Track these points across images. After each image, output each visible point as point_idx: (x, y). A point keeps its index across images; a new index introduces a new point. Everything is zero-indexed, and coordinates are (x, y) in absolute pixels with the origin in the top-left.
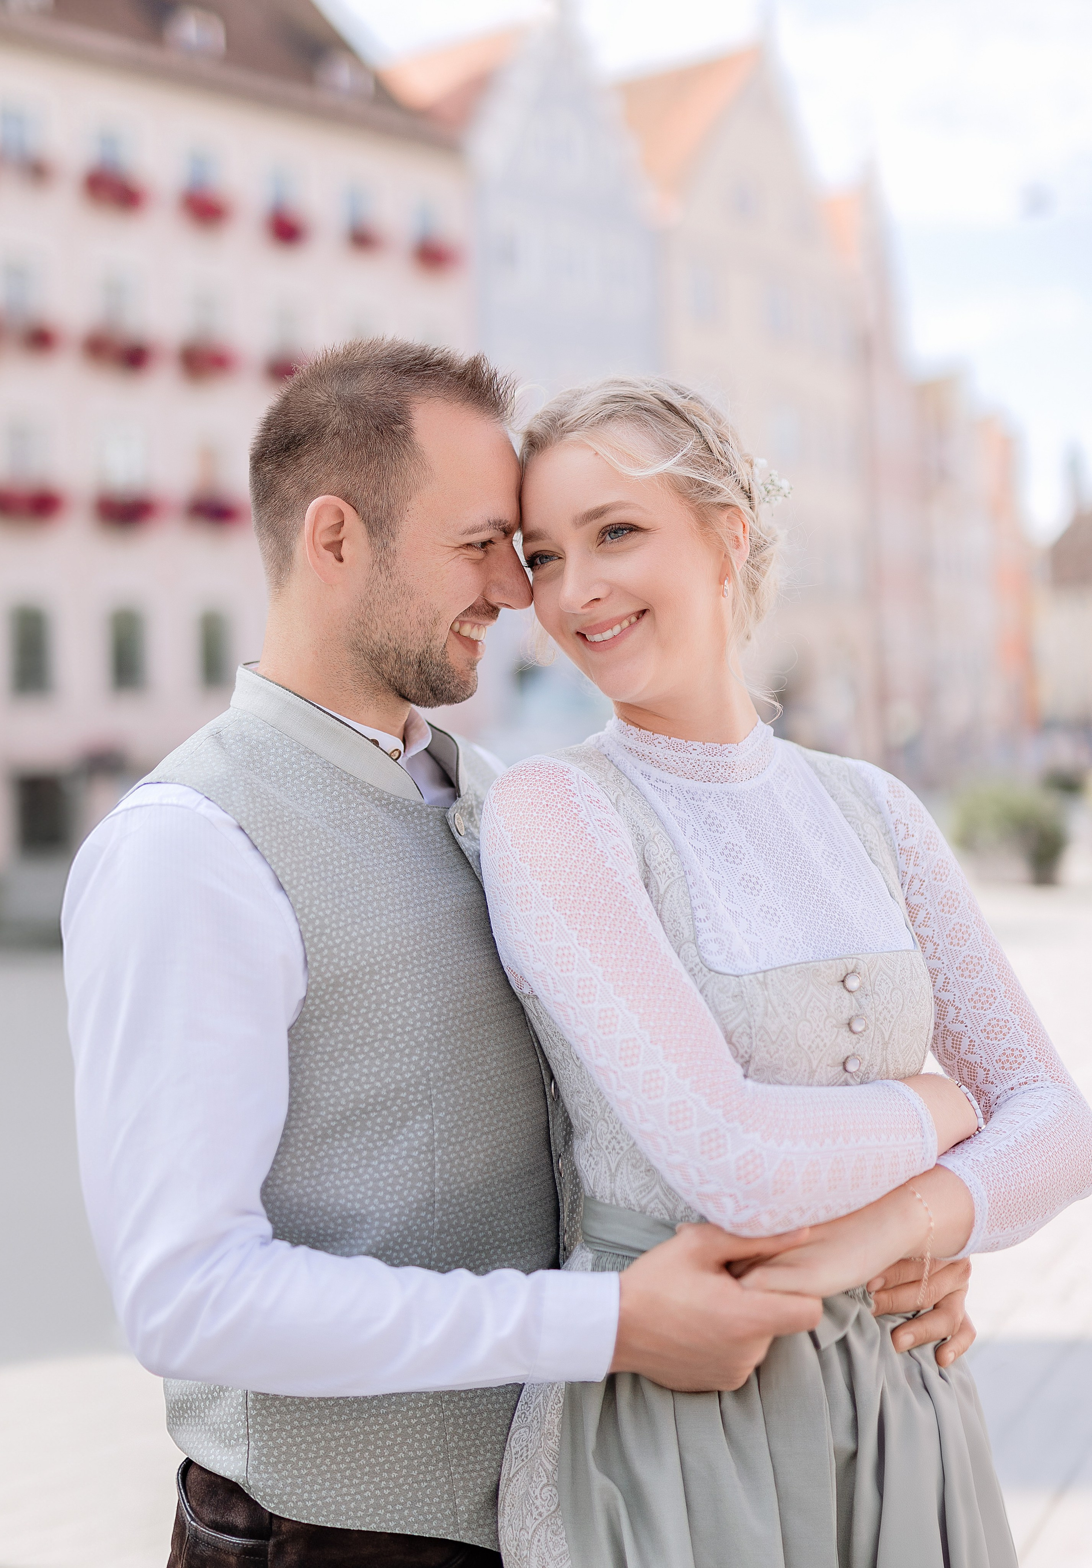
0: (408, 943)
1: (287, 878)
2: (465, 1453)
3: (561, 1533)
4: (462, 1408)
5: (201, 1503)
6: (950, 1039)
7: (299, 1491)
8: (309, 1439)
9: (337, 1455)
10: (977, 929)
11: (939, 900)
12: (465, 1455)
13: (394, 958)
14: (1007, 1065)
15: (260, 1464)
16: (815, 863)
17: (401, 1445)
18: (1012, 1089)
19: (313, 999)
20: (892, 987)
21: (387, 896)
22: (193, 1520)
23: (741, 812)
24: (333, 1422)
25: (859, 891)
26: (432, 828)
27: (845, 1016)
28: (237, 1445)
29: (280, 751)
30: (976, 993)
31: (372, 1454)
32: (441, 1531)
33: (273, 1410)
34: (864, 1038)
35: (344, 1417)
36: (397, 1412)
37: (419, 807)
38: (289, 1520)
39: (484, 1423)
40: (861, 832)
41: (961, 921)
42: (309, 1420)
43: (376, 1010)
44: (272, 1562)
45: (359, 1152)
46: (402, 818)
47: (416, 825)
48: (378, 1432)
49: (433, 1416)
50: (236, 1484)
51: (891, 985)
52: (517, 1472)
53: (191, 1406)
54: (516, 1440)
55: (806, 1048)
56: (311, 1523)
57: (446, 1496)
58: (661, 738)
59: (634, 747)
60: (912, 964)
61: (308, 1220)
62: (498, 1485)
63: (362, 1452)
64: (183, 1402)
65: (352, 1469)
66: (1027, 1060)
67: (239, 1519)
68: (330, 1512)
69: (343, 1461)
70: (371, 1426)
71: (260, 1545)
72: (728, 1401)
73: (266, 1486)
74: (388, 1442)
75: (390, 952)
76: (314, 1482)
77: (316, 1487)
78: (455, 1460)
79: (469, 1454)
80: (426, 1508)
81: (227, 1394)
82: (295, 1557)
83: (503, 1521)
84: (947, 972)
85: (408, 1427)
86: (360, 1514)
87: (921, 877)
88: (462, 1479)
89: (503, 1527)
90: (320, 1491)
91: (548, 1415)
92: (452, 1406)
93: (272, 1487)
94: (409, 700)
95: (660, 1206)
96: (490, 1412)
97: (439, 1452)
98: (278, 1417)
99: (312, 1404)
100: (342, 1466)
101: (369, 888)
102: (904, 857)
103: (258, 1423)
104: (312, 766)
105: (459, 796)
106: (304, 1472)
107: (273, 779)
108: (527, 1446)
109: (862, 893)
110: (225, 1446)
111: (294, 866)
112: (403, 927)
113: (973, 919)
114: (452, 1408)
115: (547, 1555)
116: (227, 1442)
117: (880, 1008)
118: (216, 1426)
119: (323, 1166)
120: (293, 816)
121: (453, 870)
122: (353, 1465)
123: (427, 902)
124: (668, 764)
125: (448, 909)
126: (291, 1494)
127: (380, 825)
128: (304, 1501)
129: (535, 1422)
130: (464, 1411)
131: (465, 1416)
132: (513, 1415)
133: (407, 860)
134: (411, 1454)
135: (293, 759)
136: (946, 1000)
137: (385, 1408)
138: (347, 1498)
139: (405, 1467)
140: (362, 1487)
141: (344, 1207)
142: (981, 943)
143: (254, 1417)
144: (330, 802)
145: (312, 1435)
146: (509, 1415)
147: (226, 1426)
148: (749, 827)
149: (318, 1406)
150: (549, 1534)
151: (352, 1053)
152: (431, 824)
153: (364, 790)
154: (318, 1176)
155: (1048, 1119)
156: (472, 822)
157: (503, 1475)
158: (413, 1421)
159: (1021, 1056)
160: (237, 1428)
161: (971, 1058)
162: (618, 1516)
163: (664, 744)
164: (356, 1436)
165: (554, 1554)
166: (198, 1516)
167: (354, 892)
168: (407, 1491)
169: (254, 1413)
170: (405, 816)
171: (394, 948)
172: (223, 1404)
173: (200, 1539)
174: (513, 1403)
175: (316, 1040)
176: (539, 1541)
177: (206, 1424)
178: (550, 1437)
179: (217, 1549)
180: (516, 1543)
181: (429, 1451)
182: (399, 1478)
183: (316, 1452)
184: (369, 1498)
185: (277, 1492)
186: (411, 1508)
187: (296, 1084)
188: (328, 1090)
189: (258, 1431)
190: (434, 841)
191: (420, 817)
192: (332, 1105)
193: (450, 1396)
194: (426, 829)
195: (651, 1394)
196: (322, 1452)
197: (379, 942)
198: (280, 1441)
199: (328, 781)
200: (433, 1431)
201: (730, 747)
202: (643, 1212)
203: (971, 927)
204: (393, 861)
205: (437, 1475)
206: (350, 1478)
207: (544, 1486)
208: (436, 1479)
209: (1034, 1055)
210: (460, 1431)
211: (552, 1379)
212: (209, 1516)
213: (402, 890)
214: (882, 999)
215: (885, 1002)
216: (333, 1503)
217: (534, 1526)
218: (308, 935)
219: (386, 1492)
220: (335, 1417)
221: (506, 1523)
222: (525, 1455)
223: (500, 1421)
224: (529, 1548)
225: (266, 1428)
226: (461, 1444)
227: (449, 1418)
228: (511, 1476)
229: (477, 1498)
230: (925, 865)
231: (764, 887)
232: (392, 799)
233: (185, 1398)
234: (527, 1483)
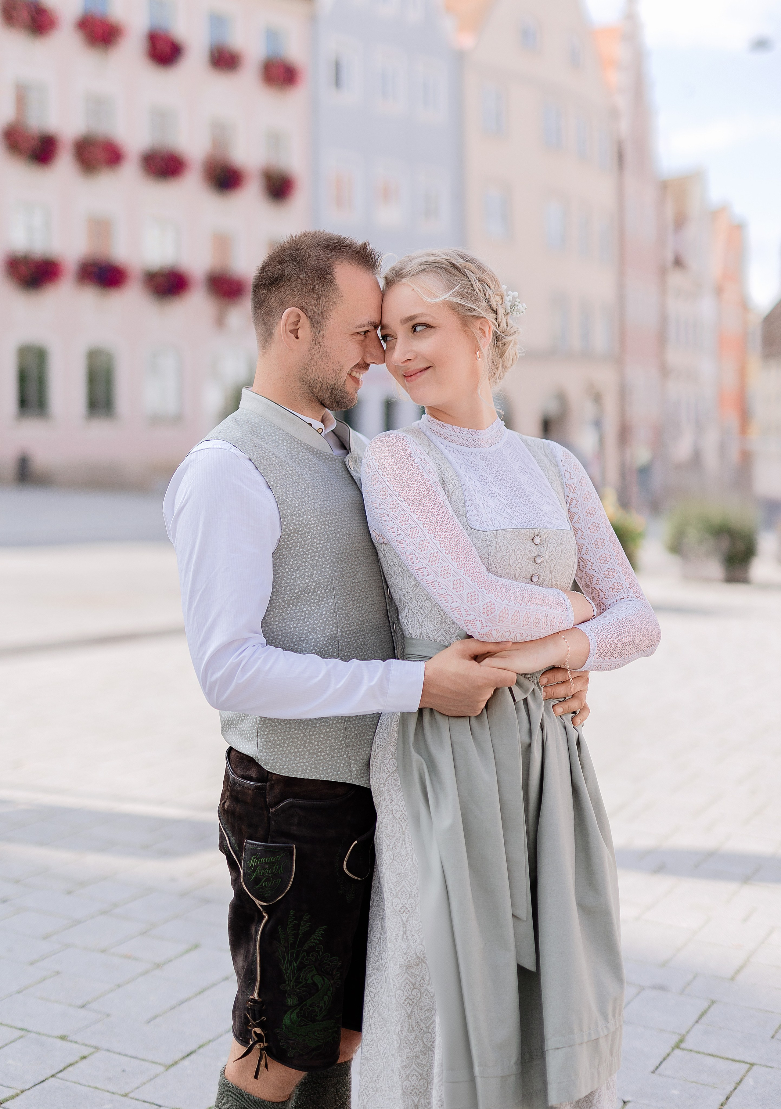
0: (327, 516)
1: (272, 483)
2: (355, 744)
3: (398, 780)
4: (354, 724)
5: (237, 767)
6: (588, 578)
7: (280, 761)
8: (285, 738)
9: (297, 745)
10: (604, 526)
11: (585, 511)
12: (355, 745)
13: (320, 522)
14: (615, 590)
15: (263, 749)
16: (523, 486)
17: (326, 740)
18: (616, 601)
19: (284, 539)
20: (556, 545)
21: (317, 494)
22: (233, 774)
23: (486, 461)
24: (295, 730)
25: (544, 501)
26: (338, 466)
27: (533, 555)
28: (252, 740)
29: (266, 428)
30: (596, 541)
31: (313, 745)
32: (344, 779)
33: (269, 725)
34: (541, 566)
35: (301, 728)
36: (324, 725)
37: (331, 456)
38: (276, 774)
39: (364, 731)
40: (547, 474)
41: (596, 521)
42: (285, 729)
43: (311, 546)
44: (268, 793)
45: (305, 611)
46: (323, 461)
47: (330, 464)
48: (316, 734)
49: (340, 728)
50: (252, 758)
51: (556, 544)
52: (378, 753)
53: (232, 723)
54: (378, 738)
55: (513, 567)
56: (286, 775)
57: (346, 763)
58: (449, 426)
59: (435, 429)
60: (567, 536)
61: (281, 643)
62: (370, 758)
63: (309, 743)
64: (228, 721)
65: (304, 751)
66: (624, 588)
67: (254, 774)
68: (294, 771)
69: (300, 748)
70: (313, 732)
71: (263, 785)
72: (473, 720)
73: (265, 759)
74: (321, 739)
75: (318, 520)
76: (287, 757)
77: (288, 759)
78: (350, 747)
79: (357, 744)
80: (337, 769)
81: (248, 718)
82: (278, 791)
83: (372, 775)
84: (588, 546)
85: (329, 732)
86: (308, 771)
87: (577, 499)
88: (354, 756)
89: (372, 777)
90: (290, 761)
91: (392, 727)
92: (349, 723)
93: (268, 759)
94: (326, 407)
95: (443, 638)
96: (366, 726)
97: (343, 744)
98: (271, 728)
99: (286, 722)
100: (300, 750)
101: (309, 490)
102: (568, 489)
103: (262, 731)
104: (281, 435)
105: (350, 452)
106: (283, 752)
107: (263, 440)
108: (383, 741)
109: (546, 502)
110: (247, 741)
111: (275, 478)
112: (324, 508)
113: (602, 521)
114: (349, 724)
115: (392, 790)
116: (248, 739)
117: (550, 554)
118: (243, 732)
119: (288, 618)
120: (274, 456)
121: (348, 486)
122: (305, 749)
123: (336, 499)
124: (452, 438)
125: (345, 502)
126: (277, 762)
127: (313, 463)
128: (283, 765)
129: (387, 730)
130: (355, 725)
131: (355, 728)
132: (377, 727)
133: (326, 479)
134: (331, 744)
135: (272, 431)
136: (587, 559)
137: (319, 724)
138: (302, 764)
139: (328, 750)
140: (309, 759)
141: (298, 636)
142: (605, 532)
143: (260, 728)
144: (290, 451)
145: (286, 736)
146: (375, 727)
147: (248, 732)
148: (491, 469)
149: (289, 723)
150: (393, 780)
151: (301, 565)
152: (337, 464)
153: (305, 447)
154: (286, 622)
155: (631, 613)
156: (356, 465)
157: (372, 754)
158: (332, 730)
159: (621, 586)
160: (253, 733)
161: (597, 587)
162: (424, 772)
163: (450, 429)
164: (306, 736)
165: (395, 789)
166: (235, 772)
167: (302, 491)
168: (329, 761)
169: (260, 726)
170: (324, 460)
171: (320, 518)
172: (246, 722)
173: (236, 783)
174: (376, 721)
175: (285, 559)
176: (388, 783)
177: (239, 731)
178: (393, 737)
179: (243, 787)
180: (378, 785)
181: (339, 743)
182: (325, 755)
183: (288, 744)
184: (312, 764)
185: (270, 761)
186: (330, 769)
187: (276, 579)
188: (290, 582)
189: (262, 734)
190: (339, 472)
191: (332, 461)
192: (292, 589)
193: (348, 719)
194: (334, 466)
195: (438, 717)
196: (291, 744)
197: (313, 514)
198: (272, 739)
199: (289, 442)
200: (340, 734)
201: (481, 431)
202: (436, 641)
203: (601, 525)
204: (320, 479)
205: (343, 754)
206: (303, 755)
207: (390, 759)
208: (342, 756)
209: (628, 586)
210: (353, 734)
211: (394, 710)
212: (240, 772)
213: (324, 492)
214: (551, 550)
215: (553, 551)
216: (296, 766)
217: (386, 777)
218: (282, 509)
219: (320, 761)
220: (296, 728)
221: (373, 776)
222: (382, 745)
223: (371, 730)
224: (384, 787)
225: (266, 733)
226: (353, 740)
227: (348, 728)
228: (376, 754)
229: (360, 764)
230: (579, 493)
231: (498, 496)
232: (318, 452)
233: (229, 719)
234: (383, 757)
